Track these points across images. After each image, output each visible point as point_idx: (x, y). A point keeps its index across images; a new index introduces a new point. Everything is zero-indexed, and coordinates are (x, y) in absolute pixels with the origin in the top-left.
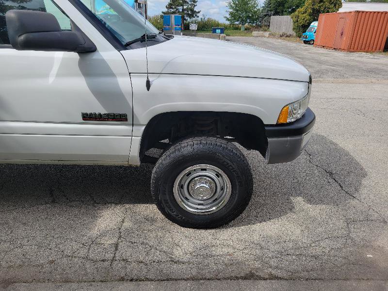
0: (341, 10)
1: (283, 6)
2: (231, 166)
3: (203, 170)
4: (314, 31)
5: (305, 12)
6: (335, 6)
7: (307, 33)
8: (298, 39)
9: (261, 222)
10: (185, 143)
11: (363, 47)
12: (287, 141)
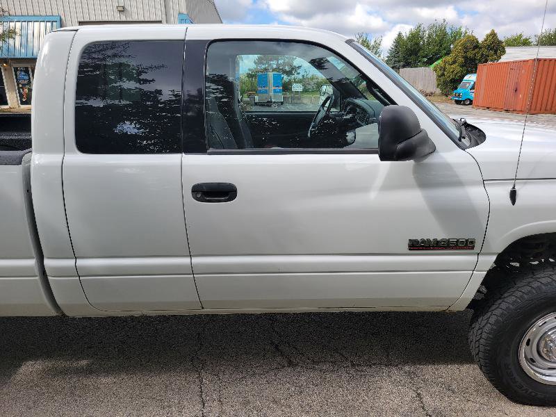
0: (504, 59)
1: (416, 54)
4: (470, 87)
5: (454, 62)
6: (496, 52)
7: (459, 90)
8: (444, 98)
11: (549, 107)
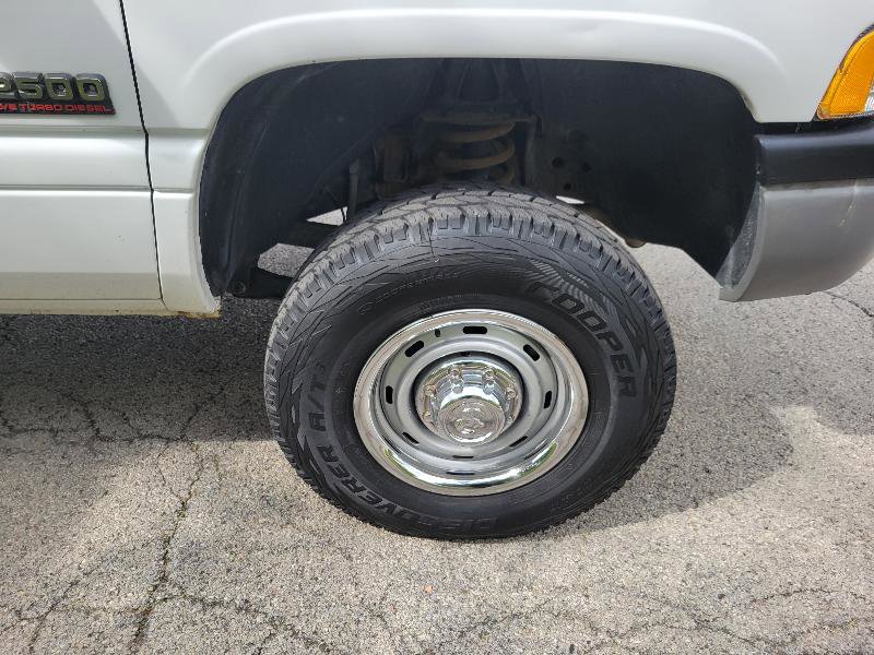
2: (591, 314)
3: (469, 330)
9: (681, 509)
10: (392, 219)
12: (850, 200)
